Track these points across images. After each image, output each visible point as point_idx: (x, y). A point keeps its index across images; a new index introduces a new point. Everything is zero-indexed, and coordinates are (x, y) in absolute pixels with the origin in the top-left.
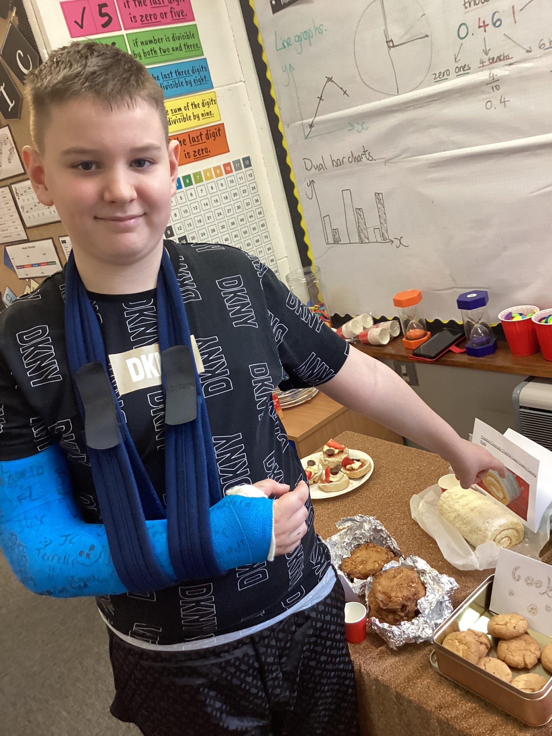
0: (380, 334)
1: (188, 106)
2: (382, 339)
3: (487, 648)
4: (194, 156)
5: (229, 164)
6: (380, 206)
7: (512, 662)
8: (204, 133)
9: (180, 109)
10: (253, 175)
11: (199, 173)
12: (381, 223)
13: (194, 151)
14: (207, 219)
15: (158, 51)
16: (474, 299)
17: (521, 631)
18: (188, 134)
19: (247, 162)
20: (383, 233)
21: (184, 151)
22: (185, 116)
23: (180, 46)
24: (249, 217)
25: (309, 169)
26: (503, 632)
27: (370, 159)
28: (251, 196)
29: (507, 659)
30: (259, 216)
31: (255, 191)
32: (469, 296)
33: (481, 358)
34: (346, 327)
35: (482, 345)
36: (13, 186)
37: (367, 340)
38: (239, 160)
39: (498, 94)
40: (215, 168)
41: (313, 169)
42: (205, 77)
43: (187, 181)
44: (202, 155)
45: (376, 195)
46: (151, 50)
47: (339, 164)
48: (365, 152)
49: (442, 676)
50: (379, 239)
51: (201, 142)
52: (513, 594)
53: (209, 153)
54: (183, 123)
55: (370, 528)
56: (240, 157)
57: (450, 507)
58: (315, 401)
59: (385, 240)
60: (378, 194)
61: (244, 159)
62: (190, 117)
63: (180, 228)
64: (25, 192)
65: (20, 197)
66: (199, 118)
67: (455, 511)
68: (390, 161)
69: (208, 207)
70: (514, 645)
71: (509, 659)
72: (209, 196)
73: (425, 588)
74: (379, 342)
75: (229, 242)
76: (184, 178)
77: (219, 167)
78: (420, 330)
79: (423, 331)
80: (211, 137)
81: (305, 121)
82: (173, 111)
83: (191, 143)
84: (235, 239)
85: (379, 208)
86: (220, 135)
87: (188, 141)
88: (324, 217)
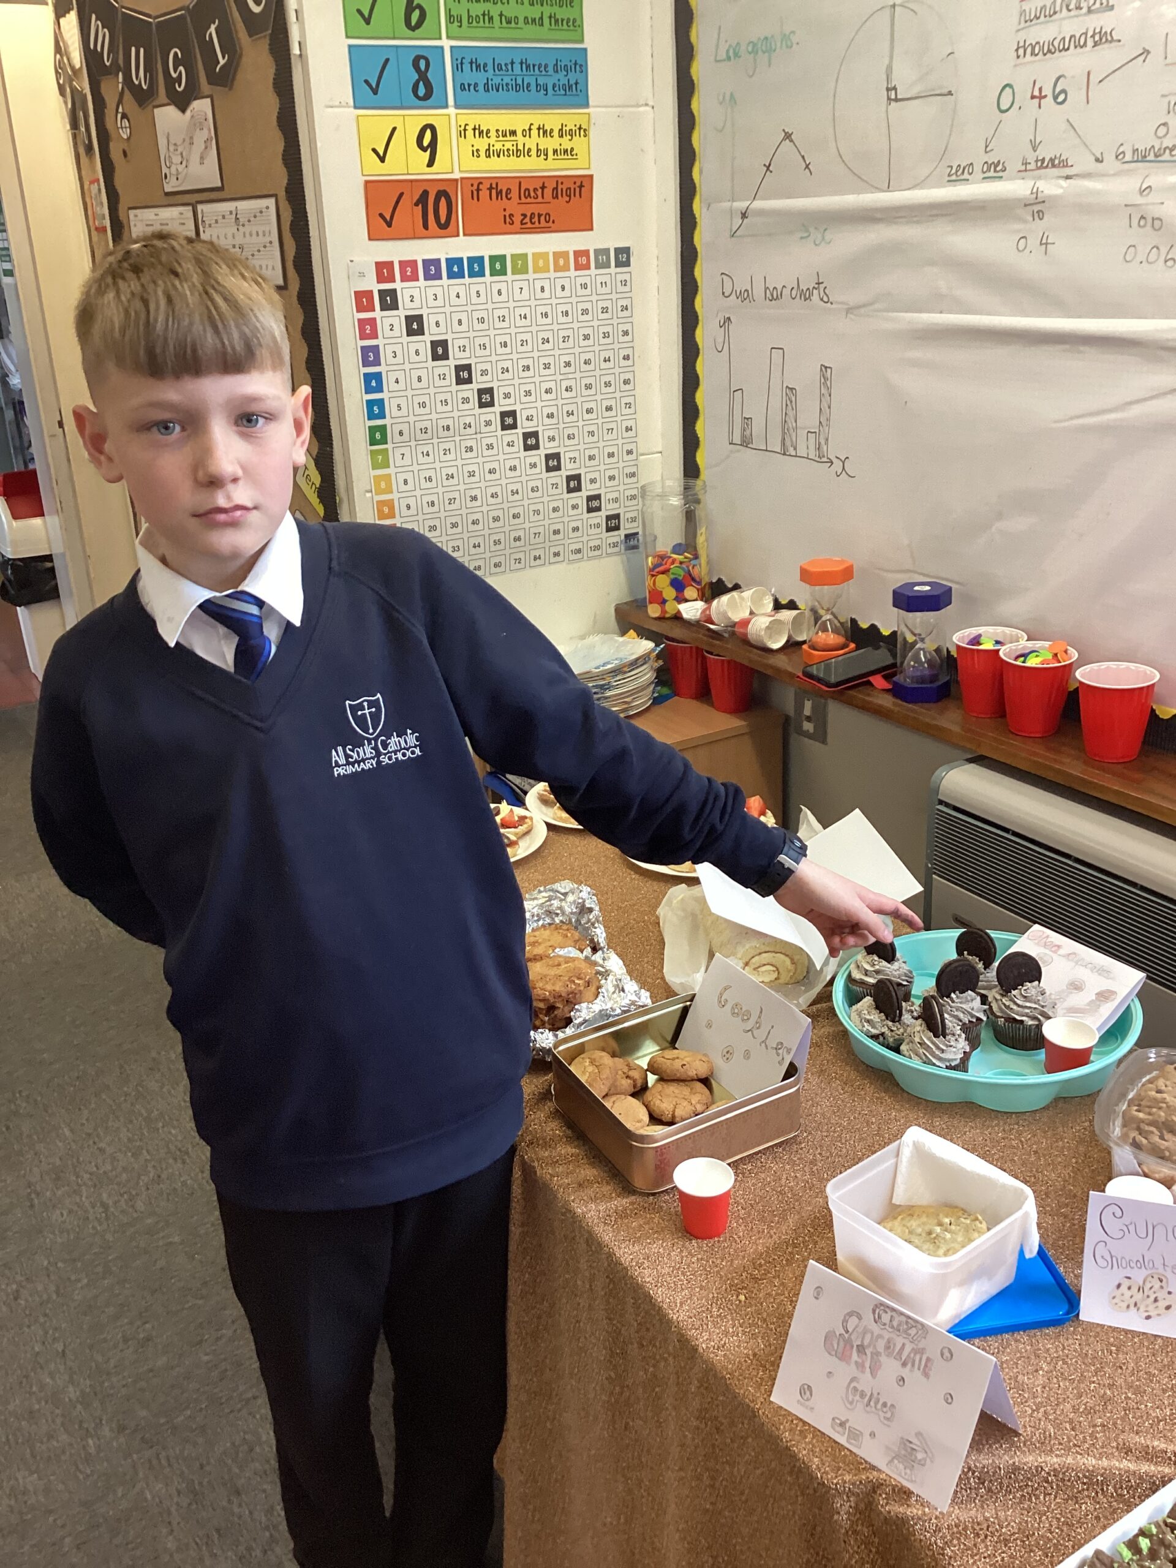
0: (768, 628)
1: (530, 129)
2: (770, 637)
3: (635, 1086)
4: (522, 224)
5: (586, 253)
6: (824, 391)
7: (655, 1109)
8: (551, 185)
9: (513, 133)
10: (628, 283)
11: (524, 257)
12: (820, 422)
13: (522, 215)
14: (519, 343)
15: (496, 19)
16: (923, 594)
17: (692, 1073)
18: (520, 181)
19: (623, 256)
20: (819, 444)
21: (505, 210)
22: (520, 147)
23: (541, 18)
24: (602, 359)
25: (726, 294)
26: (664, 1067)
27: (825, 299)
28: (615, 321)
29: (652, 1105)
30: (623, 363)
31: (626, 313)
32: (916, 588)
33: (910, 706)
34: (718, 604)
35: (921, 683)
36: (200, 207)
37: (746, 635)
38: (608, 250)
39: (1039, 226)
40: (557, 255)
41: (733, 296)
42: (576, 84)
43: (498, 266)
44: (537, 225)
45: (821, 369)
46: (484, 15)
47: (775, 296)
48: (818, 283)
50: (813, 454)
51: (540, 199)
52: (710, 1027)
53: (550, 224)
54: (513, 158)
56: (612, 244)
59: (822, 458)
60: (826, 368)
61: (618, 251)
62: (529, 150)
63: (463, 349)
64: (217, 222)
65: (206, 230)
66: (547, 155)
68: (855, 311)
69: (527, 322)
70: (673, 1089)
71: (655, 1106)
72: (533, 303)
73: (598, 993)
74: (762, 642)
75: (553, 396)
76: (493, 259)
77: (565, 255)
78: (836, 636)
79: (840, 640)
80: (562, 196)
81: (736, 204)
82: (500, 133)
83: (520, 198)
84: (566, 395)
85: (822, 395)
86: (580, 196)
87: (514, 194)
88: (734, 391)
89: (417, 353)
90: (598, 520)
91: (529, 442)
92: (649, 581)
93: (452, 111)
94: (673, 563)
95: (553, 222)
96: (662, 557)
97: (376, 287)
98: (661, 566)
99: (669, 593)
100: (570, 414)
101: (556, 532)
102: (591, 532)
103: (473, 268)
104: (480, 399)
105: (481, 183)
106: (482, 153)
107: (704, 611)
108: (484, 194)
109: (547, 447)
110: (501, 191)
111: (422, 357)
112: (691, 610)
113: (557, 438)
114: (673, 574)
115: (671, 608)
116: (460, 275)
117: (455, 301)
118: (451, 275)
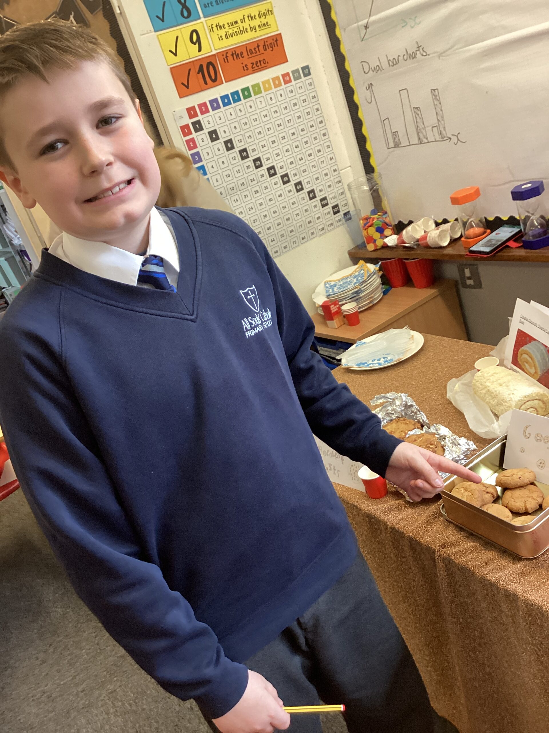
0: (439, 236)
1: (244, 18)
2: (441, 240)
3: (493, 497)
4: (252, 68)
5: (288, 74)
6: (436, 102)
7: (513, 507)
8: (261, 44)
9: (236, 22)
10: (312, 84)
11: (258, 85)
12: (438, 120)
13: (251, 63)
14: (267, 130)
16: (529, 189)
17: (527, 481)
18: (246, 46)
19: (306, 71)
20: (440, 131)
22: (242, 29)
24: (309, 126)
25: (366, 72)
26: (508, 482)
27: (425, 54)
28: (311, 105)
29: (510, 505)
30: (320, 125)
31: (315, 100)
32: (523, 187)
33: (537, 251)
34: (406, 231)
35: (540, 237)
37: (427, 243)
38: (298, 69)
40: (274, 79)
41: (371, 72)
43: (246, 93)
44: (260, 67)
45: (432, 92)
47: (395, 63)
48: (419, 47)
49: (450, 522)
50: (438, 138)
51: (258, 53)
52: (524, 451)
53: (267, 64)
54: (240, 36)
55: (401, 404)
56: (299, 67)
57: (481, 385)
58: (376, 308)
59: (443, 138)
60: (434, 90)
61: (303, 69)
62: (246, 29)
63: (240, 141)
66: (255, 29)
67: (486, 387)
68: (443, 54)
69: (268, 118)
70: (518, 493)
71: (512, 505)
72: (268, 107)
73: (444, 450)
74: (438, 244)
75: (290, 153)
76: (243, 90)
77: (277, 78)
78: (479, 228)
79: (481, 230)
80: (268, 48)
81: (360, 23)
82: (230, 24)
83: (248, 55)
84: (296, 150)
85: (435, 105)
86: (277, 46)
87: (245, 54)
88: (384, 121)
89: (219, 149)
90: (328, 210)
91: (285, 180)
92: (364, 233)
93: (203, 19)
94: (373, 220)
95: (268, 63)
96: (367, 219)
97: (189, 122)
98: (368, 222)
99: (376, 235)
100: (301, 159)
101: (310, 222)
102: (326, 217)
103: (235, 98)
104: (255, 164)
105: (227, 53)
106: (224, 37)
107: (398, 239)
108: (230, 58)
109: (294, 180)
110: (238, 54)
111: (221, 151)
112: (392, 240)
113: (297, 173)
114: (376, 225)
115: (379, 243)
116: (229, 103)
117: (230, 117)
118: (225, 105)
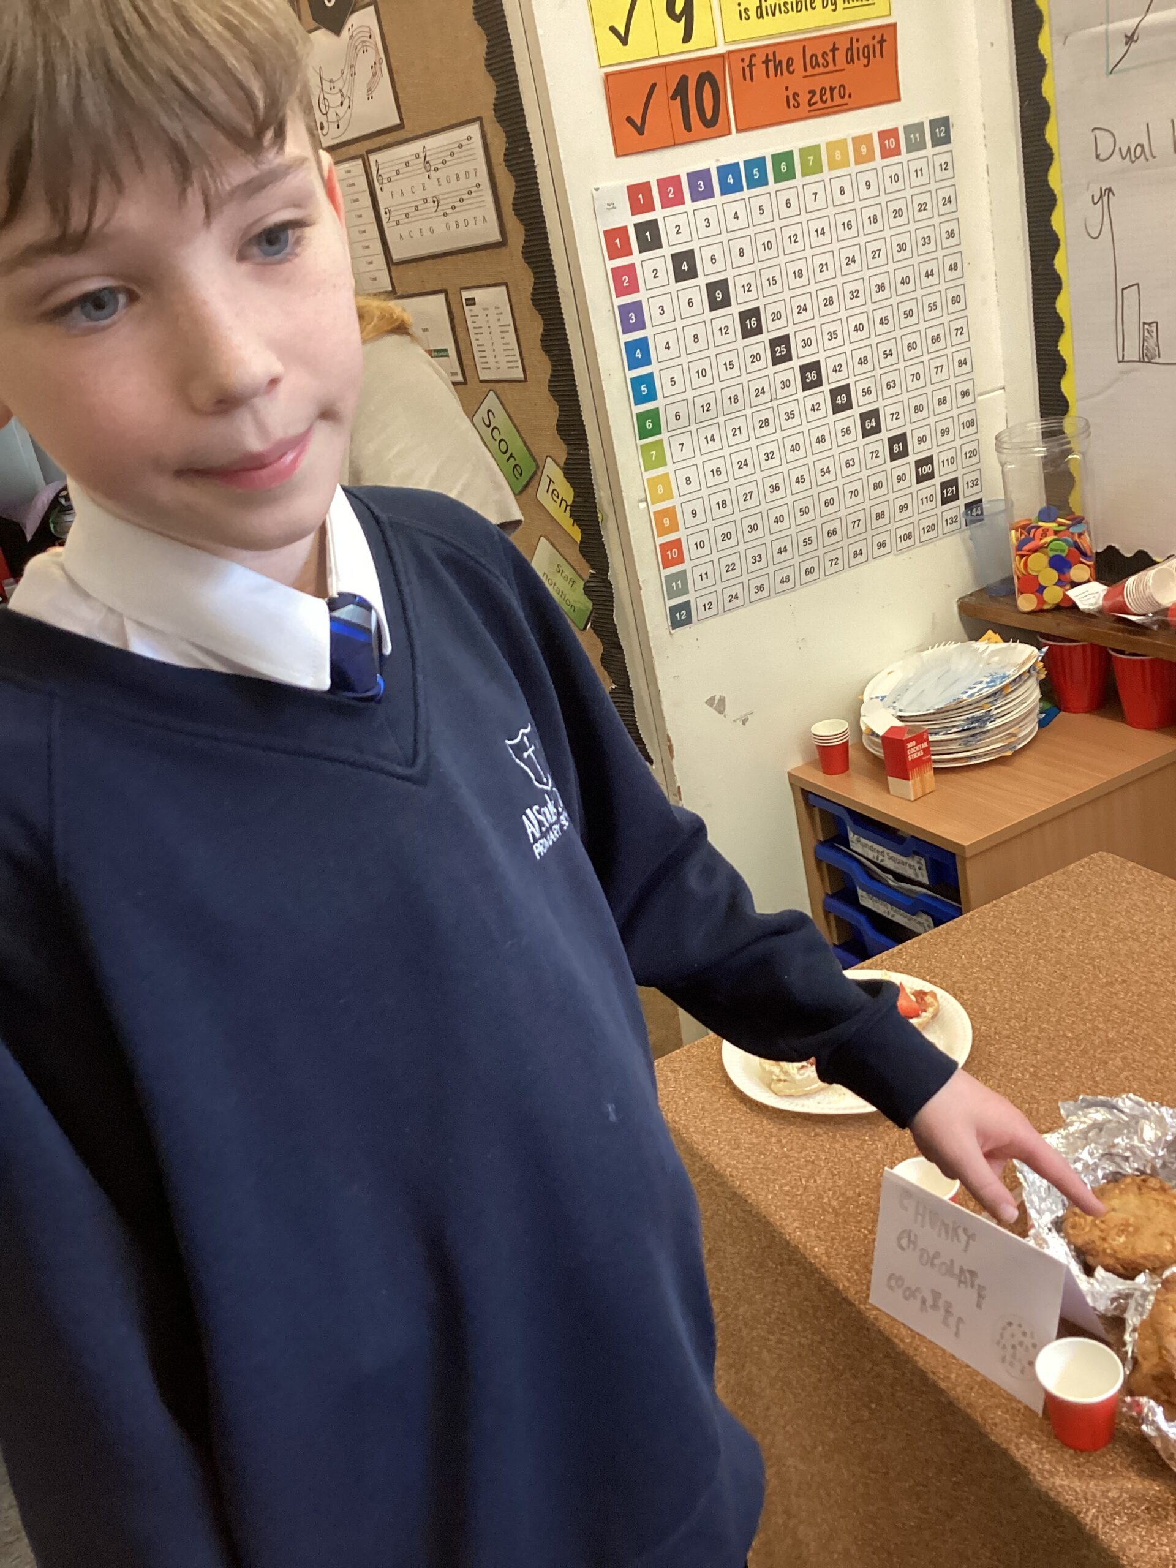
4: (810, 105)
5: (893, 133)
8: (843, 45)
10: (950, 166)
11: (815, 150)
13: (810, 92)
14: (818, 269)
18: (803, 44)
19: (941, 130)
21: (787, 88)
24: (923, 274)
25: (1101, 157)
28: (936, 221)
30: (950, 275)
31: (949, 208)
34: (1137, 585)
36: (373, 158)
38: (921, 124)
40: (858, 141)
41: (1117, 157)
44: (829, 103)
51: (831, 67)
53: (847, 100)
54: (793, 14)
55: (1159, 1139)
56: (925, 116)
58: (1021, 760)
61: (934, 123)
63: (747, 288)
64: (398, 172)
65: (385, 187)
66: (835, 4)
69: (826, 239)
72: (831, 211)
75: (864, 334)
76: (777, 158)
77: (867, 139)
80: (859, 59)
81: (1112, 26)
83: (806, 70)
84: (881, 329)
86: (882, 55)
87: (798, 65)
88: (1123, 289)
89: (690, 303)
90: (930, 491)
91: (839, 401)
92: (1017, 564)
94: (1046, 534)
95: (850, 96)
96: (1026, 528)
97: (629, 221)
98: (1028, 539)
99: (1049, 576)
100: (888, 354)
101: (880, 516)
102: (922, 508)
103: (753, 175)
104: (773, 352)
105: (753, 55)
106: (752, 13)
107: (1108, 597)
108: (759, 70)
109: (861, 404)
110: (780, 62)
111: (697, 308)
112: (1089, 596)
113: (873, 389)
114: (1052, 550)
115: (1053, 596)
116: (737, 187)
117: (733, 224)
118: (726, 190)
